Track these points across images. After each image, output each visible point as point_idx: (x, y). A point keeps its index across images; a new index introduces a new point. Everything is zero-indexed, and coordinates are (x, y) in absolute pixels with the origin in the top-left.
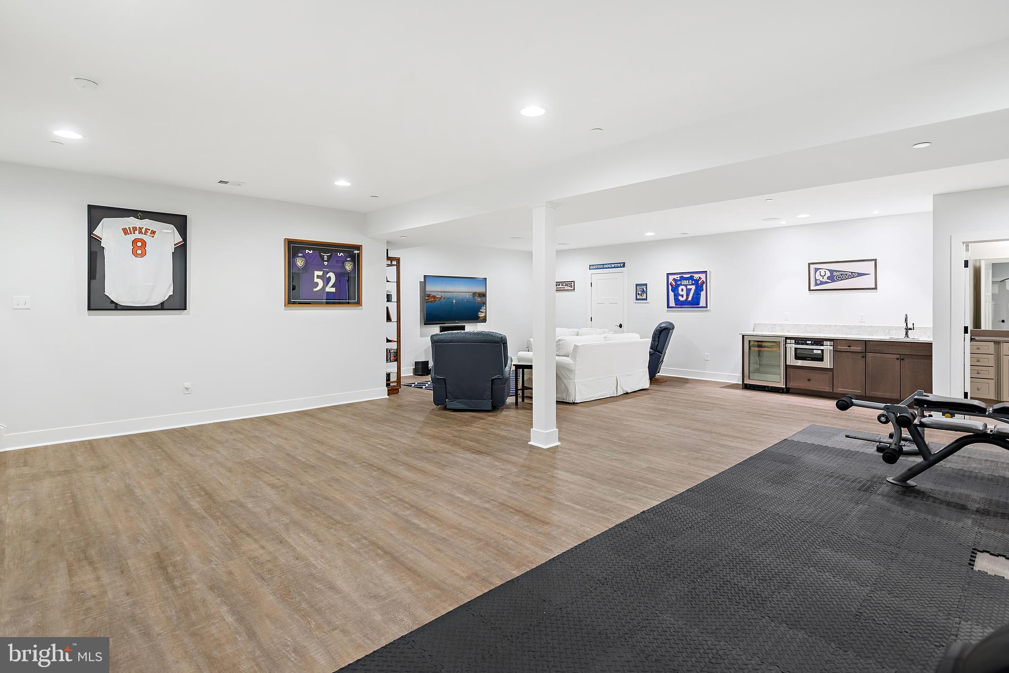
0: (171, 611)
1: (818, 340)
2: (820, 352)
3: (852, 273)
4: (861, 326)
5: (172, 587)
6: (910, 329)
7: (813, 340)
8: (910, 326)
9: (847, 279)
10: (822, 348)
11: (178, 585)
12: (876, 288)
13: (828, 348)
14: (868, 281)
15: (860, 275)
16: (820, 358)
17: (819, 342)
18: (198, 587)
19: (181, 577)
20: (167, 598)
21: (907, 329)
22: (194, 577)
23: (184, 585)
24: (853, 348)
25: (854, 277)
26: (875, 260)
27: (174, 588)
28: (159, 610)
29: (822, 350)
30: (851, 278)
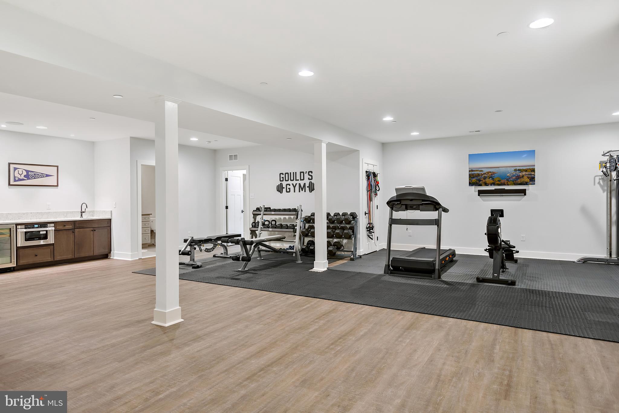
0: (519, 362)
1: (43, 224)
2: (45, 232)
3: (42, 174)
4: (49, 212)
5: (511, 372)
6: (84, 212)
7: (39, 224)
8: (83, 210)
9: (38, 178)
10: (47, 229)
11: (507, 371)
12: (57, 186)
13: (51, 229)
14: (52, 181)
15: (47, 176)
16: (45, 237)
17: (44, 225)
18: (499, 365)
19: (503, 375)
20: (518, 368)
21: (82, 212)
22: (496, 370)
23: (504, 370)
24: (67, 227)
25: (43, 177)
26: (57, 167)
27: (511, 371)
28: (525, 366)
29: (47, 231)
30: (42, 177)
